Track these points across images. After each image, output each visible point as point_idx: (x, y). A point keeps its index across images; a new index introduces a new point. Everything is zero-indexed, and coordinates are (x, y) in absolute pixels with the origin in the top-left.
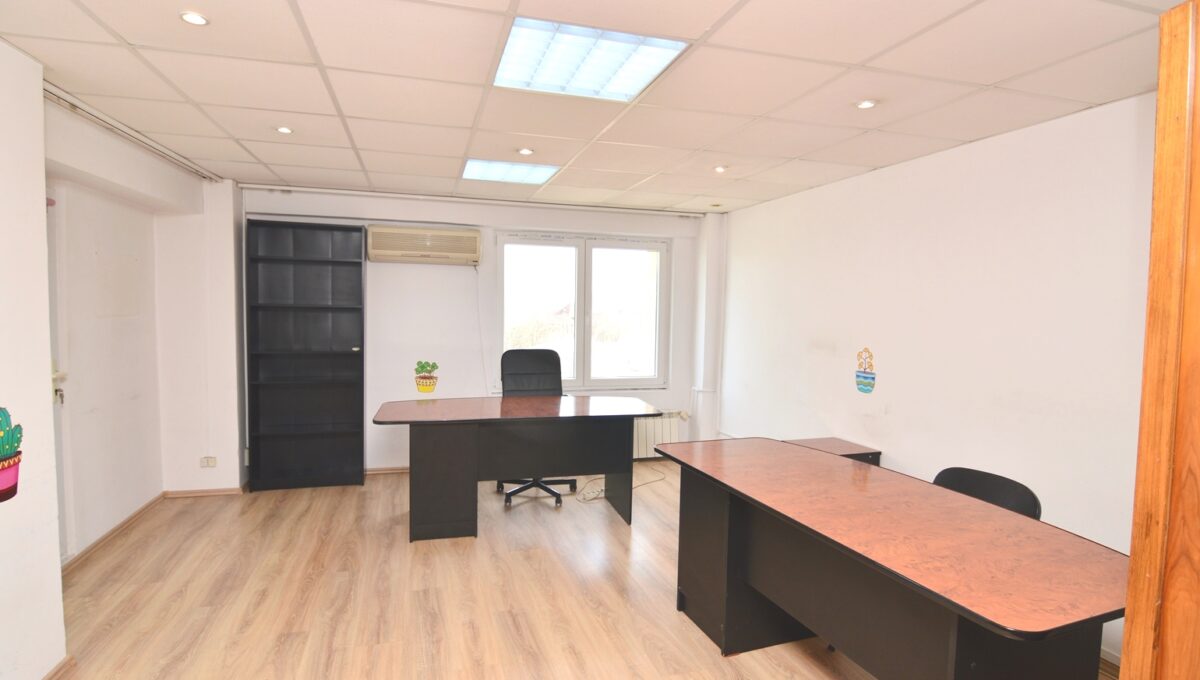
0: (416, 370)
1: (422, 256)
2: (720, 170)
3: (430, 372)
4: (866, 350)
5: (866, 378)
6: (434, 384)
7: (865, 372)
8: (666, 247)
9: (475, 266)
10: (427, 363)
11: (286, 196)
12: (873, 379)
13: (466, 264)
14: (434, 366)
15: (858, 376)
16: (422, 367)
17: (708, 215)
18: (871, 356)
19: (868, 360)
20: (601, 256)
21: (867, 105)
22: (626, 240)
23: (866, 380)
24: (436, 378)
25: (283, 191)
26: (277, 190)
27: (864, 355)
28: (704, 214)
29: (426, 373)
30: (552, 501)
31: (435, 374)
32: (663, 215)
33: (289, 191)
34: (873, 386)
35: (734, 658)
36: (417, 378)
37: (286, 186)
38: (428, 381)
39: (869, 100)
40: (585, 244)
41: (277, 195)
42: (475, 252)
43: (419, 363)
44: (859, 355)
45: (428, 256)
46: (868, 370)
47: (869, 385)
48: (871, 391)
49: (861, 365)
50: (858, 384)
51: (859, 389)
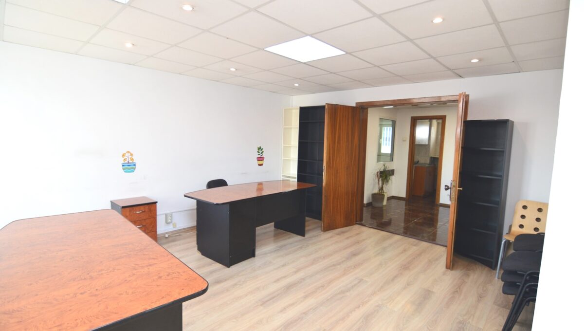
4: (128, 152)
7: (128, 163)
12: (135, 165)
15: (123, 166)
18: (132, 155)
19: (131, 157)
21: (233, 69)
23: (129, 166)
27: (127, 155)
34: (135, 169)
44: (124, 155)
46: (130, 162)
47: (132, 168)
48: (134, 171)
49: (125, 160)
50: (124, 169)
51: (125, 172)
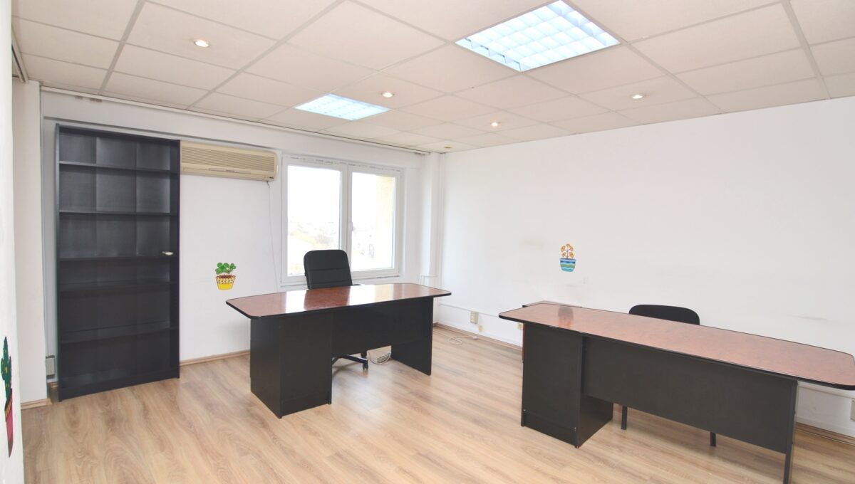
0: (217, 270)
1: (227, 171)
2: (495, 125)
3: (229, 272)
4: (568, 245)
5: (568, 262)
6: (233, 282)
7: (567, 259)
8: (398, 173)
9: (267, 181)
10: (226, 264)
11: (96, 105)
12: (574, 263)
13: (262, 180)
14: (233, 267)
15: (561, 261)
16: (221, 267)
17: (432, 154)
18: (572, 249)
19: (570, 251)
20: (358, 178)
21: (638, 97)
22: (374, 168)
23: (568, 263)
24: (234, 277)
25: (92, 99)
26: (86, 97)
27: (566, 248)
28: (430, 152)
29: (225, 272)
30: (359, 367)
31: (232, 273)
32: (407, 152)
33: (100, 101)
34: (574, 267)
35: (581, 447)
36: (217, 277)
37: (98, 95)
38: (227, 280)
39: (640, 94)
40: (347, 168)
41: (86, 103)
42: (272, 169)
43: (220, 264)
44: (563, 249)
45: (233, 172)
46: (570, 257)
47: (571, 266)
48: (572, 271)
49: (564, 255)
50: (562, 266)
51: (563, 269)
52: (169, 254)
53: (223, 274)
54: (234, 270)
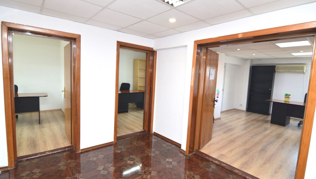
1: (288, 71)
3: (288, 96)
9: (304, 73)
10: (288, 94)
13: (301, 72)
14: (290, 95)
16: (286, 95)
24: (290, 98)
29: (287, 96)
31: (290, 97)
38: (288, 98)
43: (286, 94)
45: (290, 71)
52: (270, 89)
53: (286, 96)
54: (290, 96)
